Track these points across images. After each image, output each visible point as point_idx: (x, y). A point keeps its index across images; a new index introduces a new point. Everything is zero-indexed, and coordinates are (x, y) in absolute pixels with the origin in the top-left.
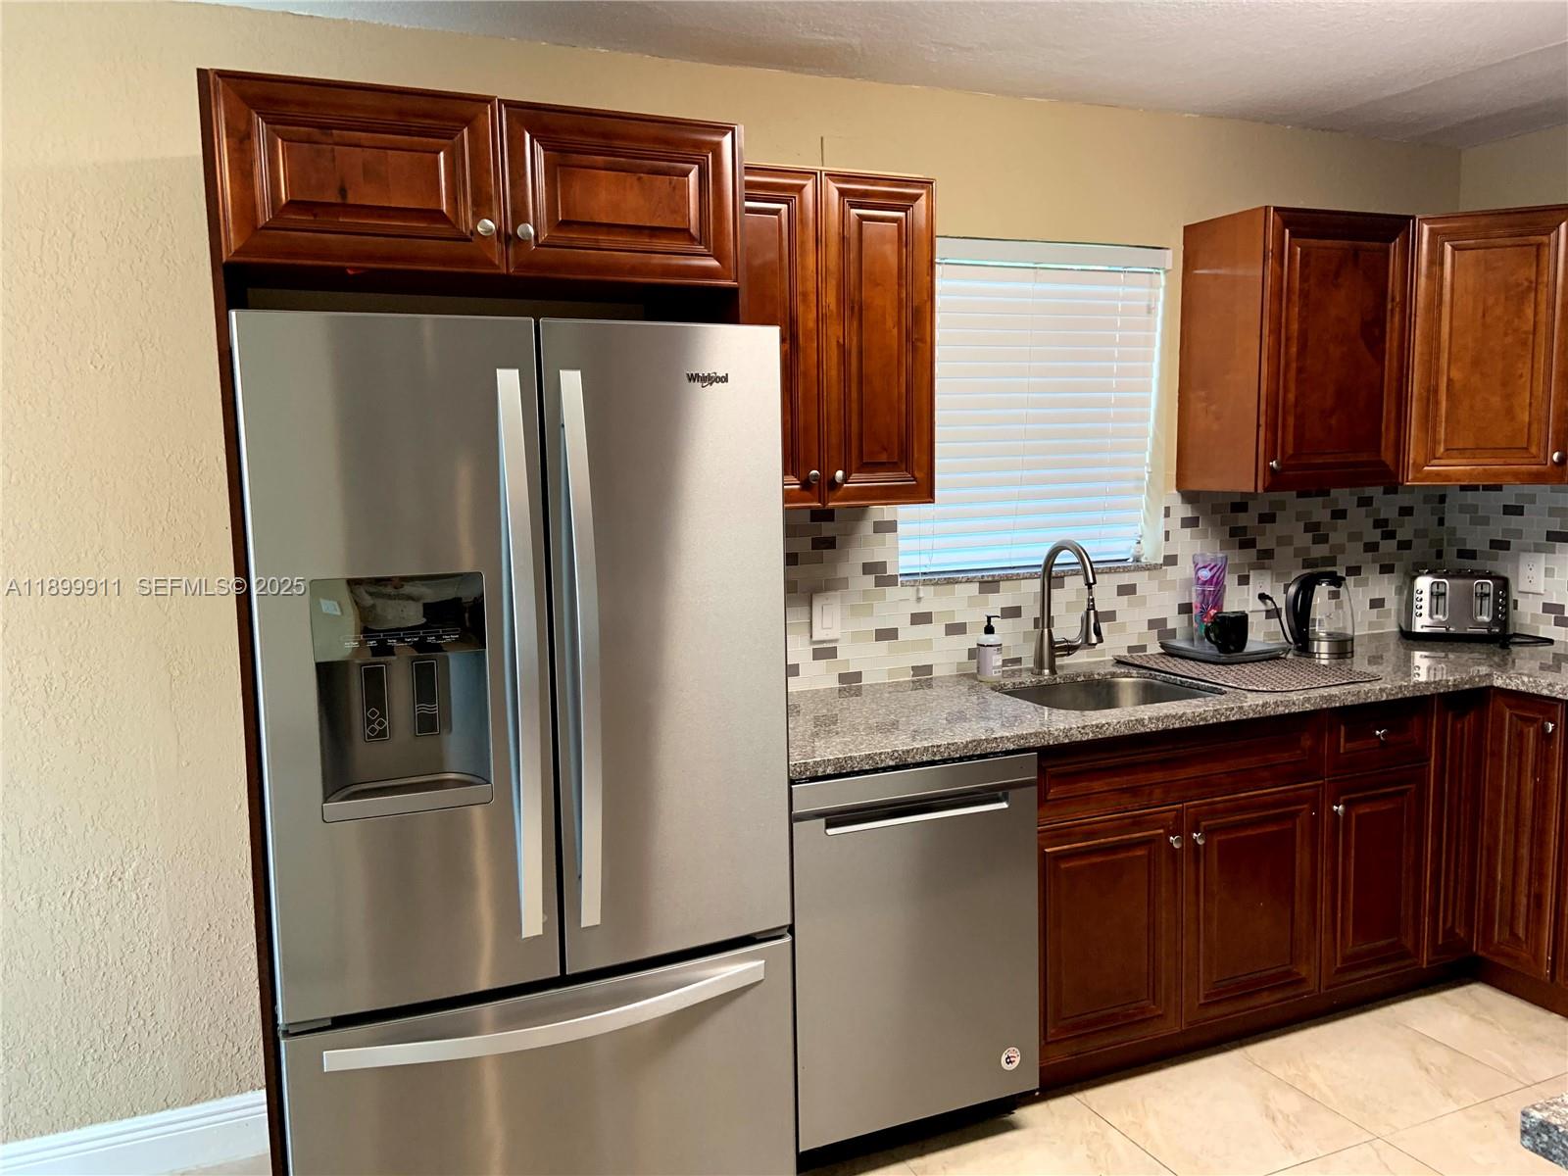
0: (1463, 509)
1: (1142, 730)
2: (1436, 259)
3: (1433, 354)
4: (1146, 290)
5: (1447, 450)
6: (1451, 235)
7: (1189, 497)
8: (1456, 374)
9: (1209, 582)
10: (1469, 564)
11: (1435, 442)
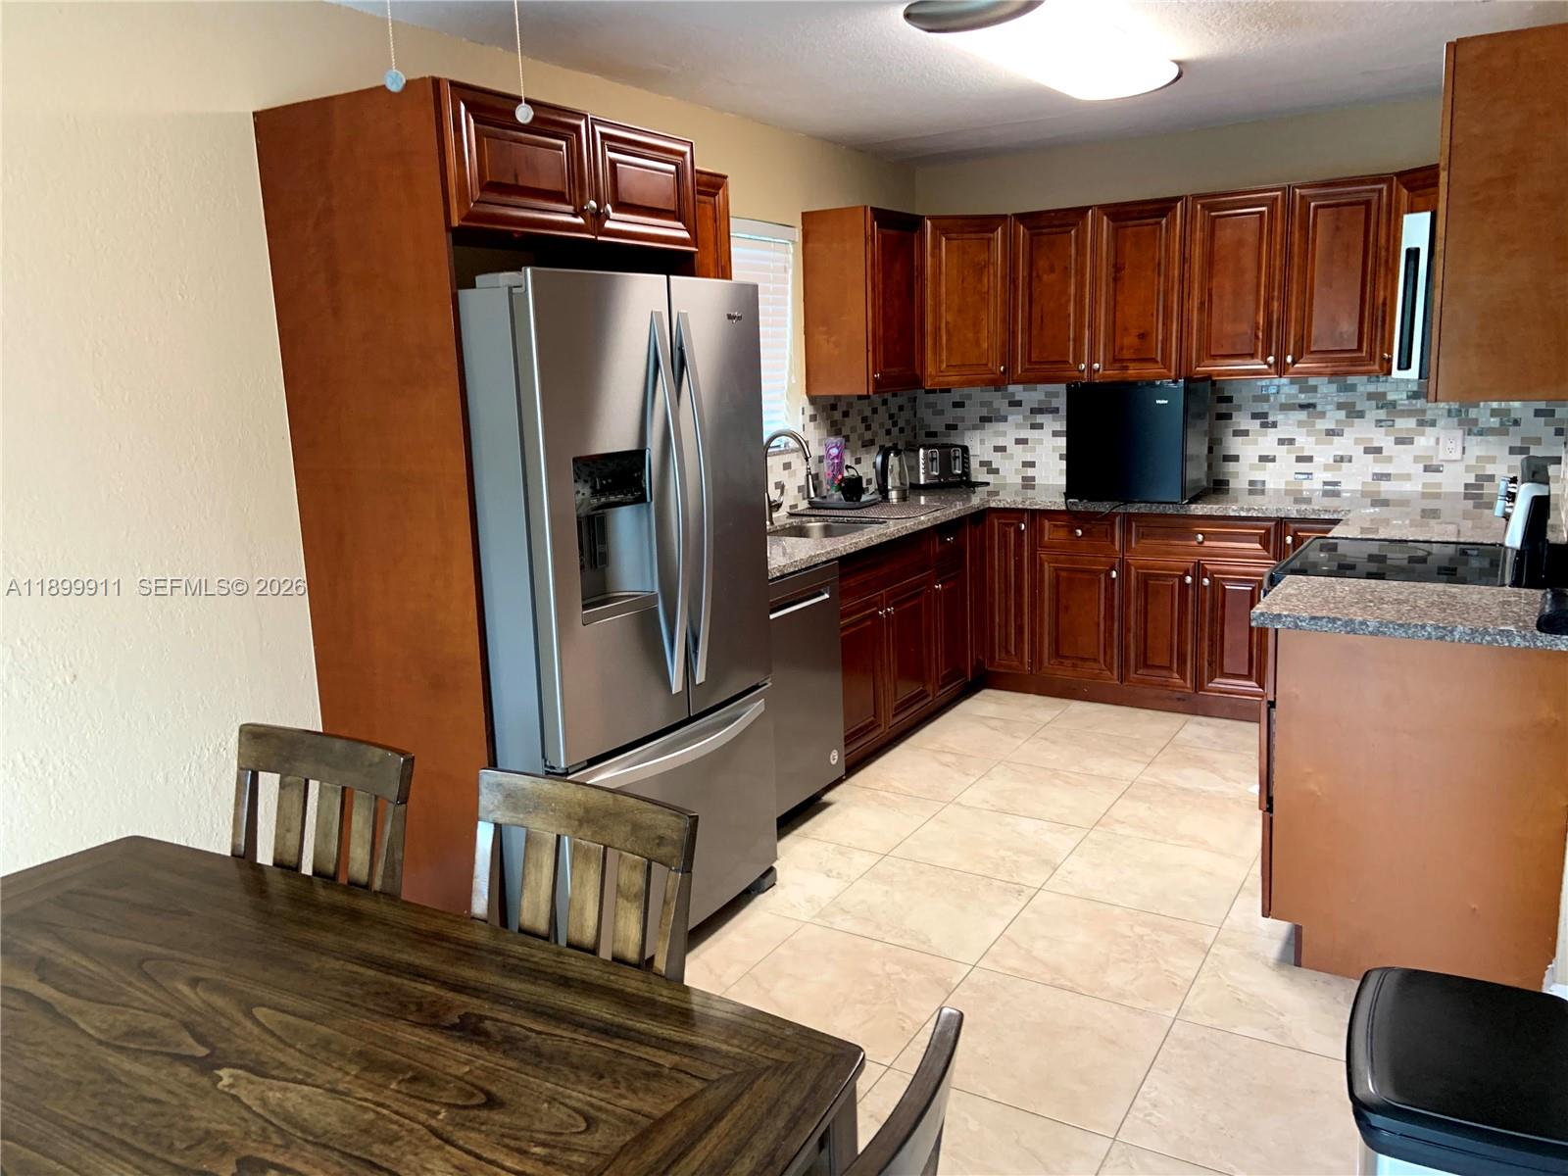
0: (929, 405)
1: (873, 544)
2: (936, 246)
3: (937, 304)
4: (783, 255)
5: (947, 366)
6: (945, 231)
7: (813, 400)
8: (950, 319)
9: (837, 457)
10: (933, 441)
11: (941, 362)
